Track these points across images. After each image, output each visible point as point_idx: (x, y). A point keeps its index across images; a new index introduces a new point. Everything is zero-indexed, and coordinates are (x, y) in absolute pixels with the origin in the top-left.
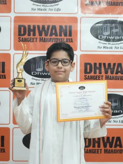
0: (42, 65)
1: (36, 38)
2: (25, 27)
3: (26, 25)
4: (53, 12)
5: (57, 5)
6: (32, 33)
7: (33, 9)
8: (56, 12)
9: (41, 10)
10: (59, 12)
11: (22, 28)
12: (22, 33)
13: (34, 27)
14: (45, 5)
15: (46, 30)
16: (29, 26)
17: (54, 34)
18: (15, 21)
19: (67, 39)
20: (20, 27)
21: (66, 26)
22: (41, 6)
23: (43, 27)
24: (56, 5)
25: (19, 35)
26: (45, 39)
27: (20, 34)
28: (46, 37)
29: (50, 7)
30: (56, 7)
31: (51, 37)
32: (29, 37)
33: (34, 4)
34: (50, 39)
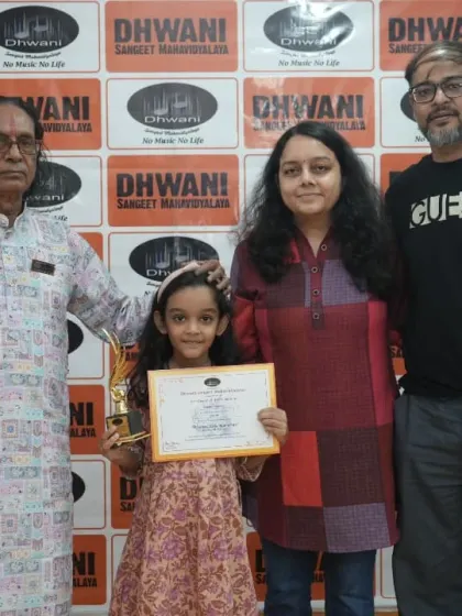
0: (167, 255)
1: (155, 201)
2: (130, 179)
3: (133, 173)
4: (188, 145)
5: (196, 131)
6: (145, 190)
7: (146, 141)
8: (194, 145)
9: (164, 142)
10: (200, 145)
11: (125, 181)
12: (125, 190)
13: (150, 177)
14: (171, 131)
15: (174, 181)
16: (139, 176)
17: (190, 191)
18: (109, 166)
19: (218, 201)
20: (120, 178)
21: (215, 175)
22: (163, 134)
23: (169, 177)
24: (193, 131)
25: (118, 195)
26: (172, 201)
27: (120, 193)
28: (174, 198)
29: (181, 136)
30: (194, 135)
31: (185, 198)
32: (140, 198)
33: (147, 131)
34: (183, 201)
